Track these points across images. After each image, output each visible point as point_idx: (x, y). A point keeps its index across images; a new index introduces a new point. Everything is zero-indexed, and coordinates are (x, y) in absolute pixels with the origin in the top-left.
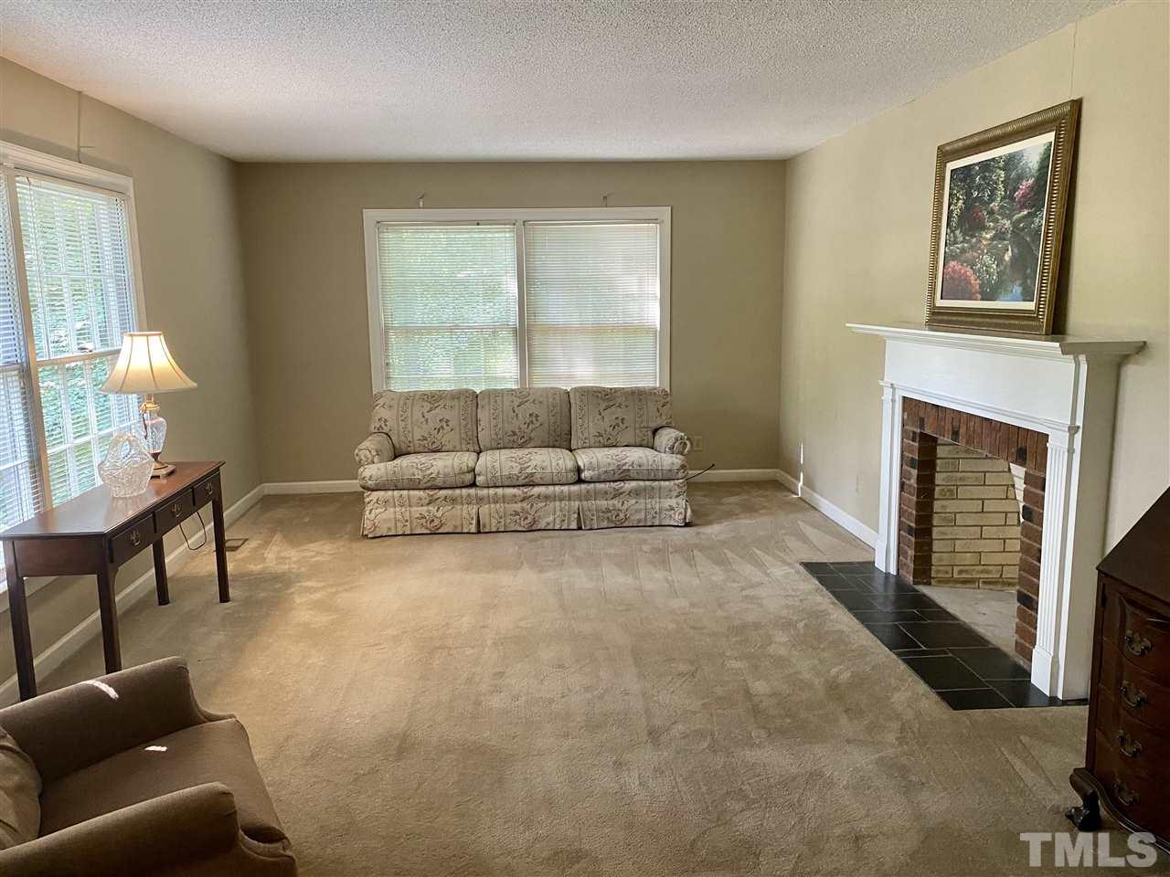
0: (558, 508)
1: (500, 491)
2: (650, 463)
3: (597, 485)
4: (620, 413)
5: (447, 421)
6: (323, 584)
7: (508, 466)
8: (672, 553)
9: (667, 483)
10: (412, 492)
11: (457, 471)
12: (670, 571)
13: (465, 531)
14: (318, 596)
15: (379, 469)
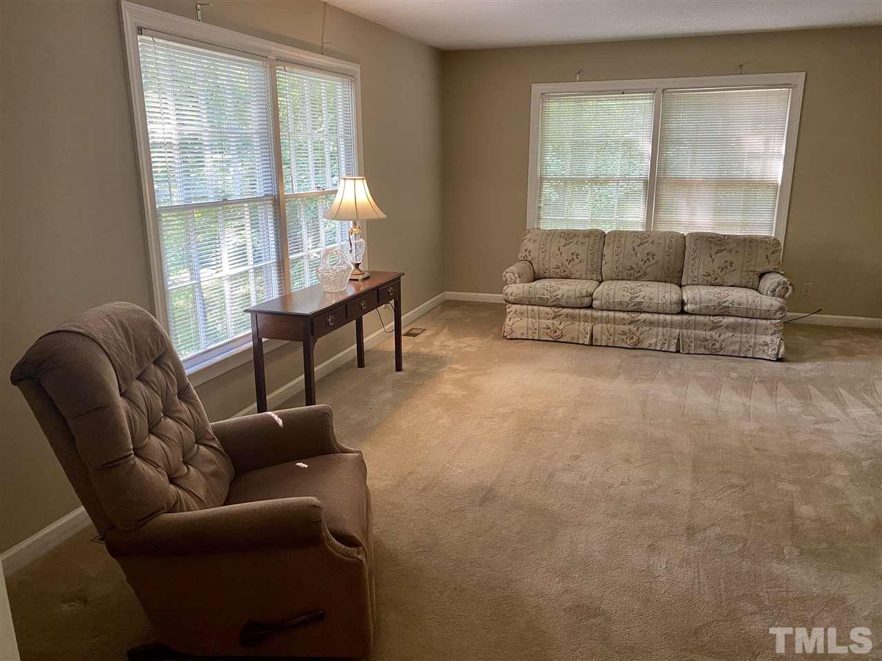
0: (660, 333)
1: (611, 314)
2: (750, 303)
3: (698, 317)
4: (730, 257)
5: (578, 255)
6: (465, 368)
7: (621, 294)
8: (756, 382)
9: (764, 322)
10: (541, 308)
11: (578, 294)
12: (750, 399)
13: (580, 342)
14: (460, 375)
15: (518, 288)
